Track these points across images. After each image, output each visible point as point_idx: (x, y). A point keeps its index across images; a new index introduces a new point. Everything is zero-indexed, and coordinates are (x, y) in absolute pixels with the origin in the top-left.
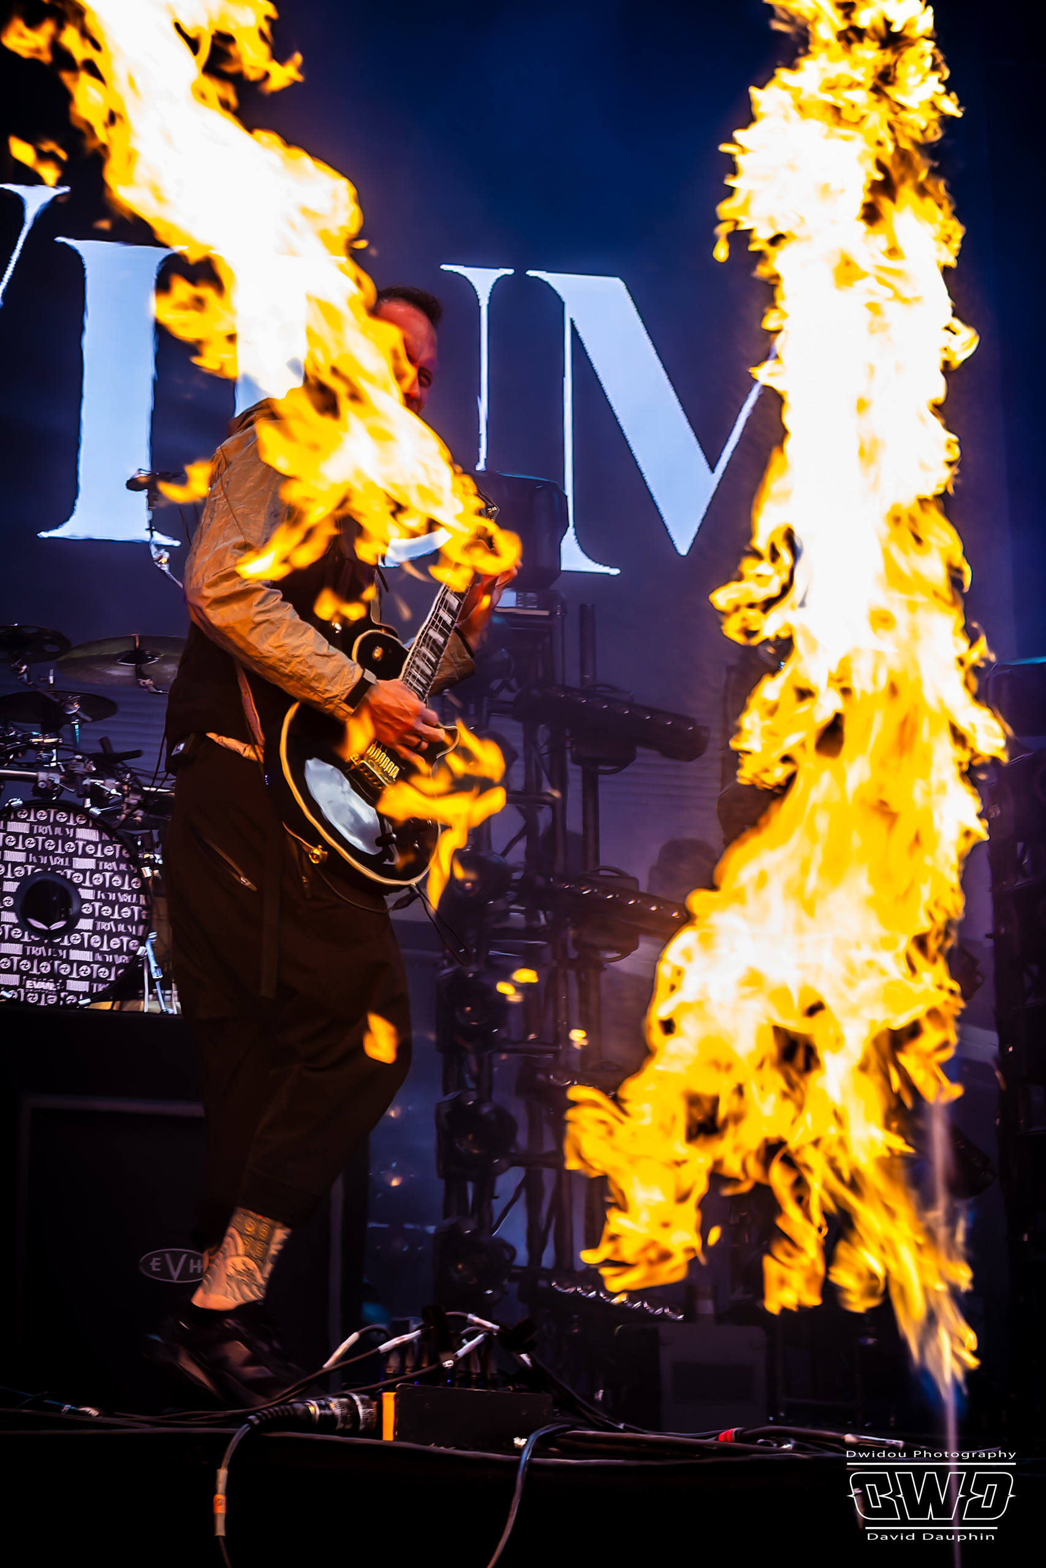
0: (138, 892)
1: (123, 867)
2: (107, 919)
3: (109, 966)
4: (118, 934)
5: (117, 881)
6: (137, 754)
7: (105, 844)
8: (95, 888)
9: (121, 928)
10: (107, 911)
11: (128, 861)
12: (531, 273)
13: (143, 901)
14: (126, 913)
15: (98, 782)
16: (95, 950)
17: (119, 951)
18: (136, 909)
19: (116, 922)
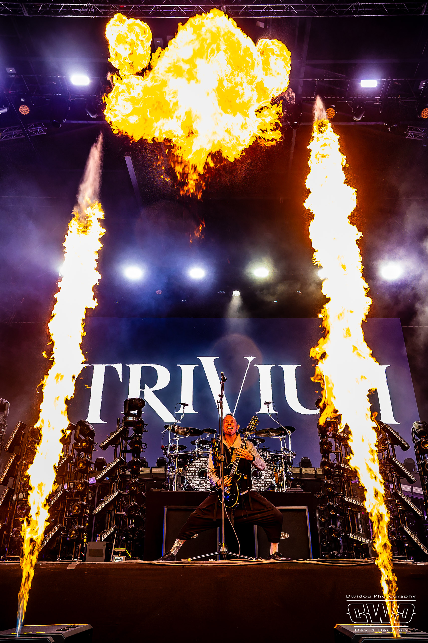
1: (268, 467)
3: (267, 484)
4: (268, 478)
6: (269, 448)
9: (269, 477)
10: (266, 475)
11: (269, 466)
13: (272, 473)
14: (269, 475)
15: (263, 453)
16: (265, 481)
17: (269, 481)
18: (271, 474)
19: (268, 476)
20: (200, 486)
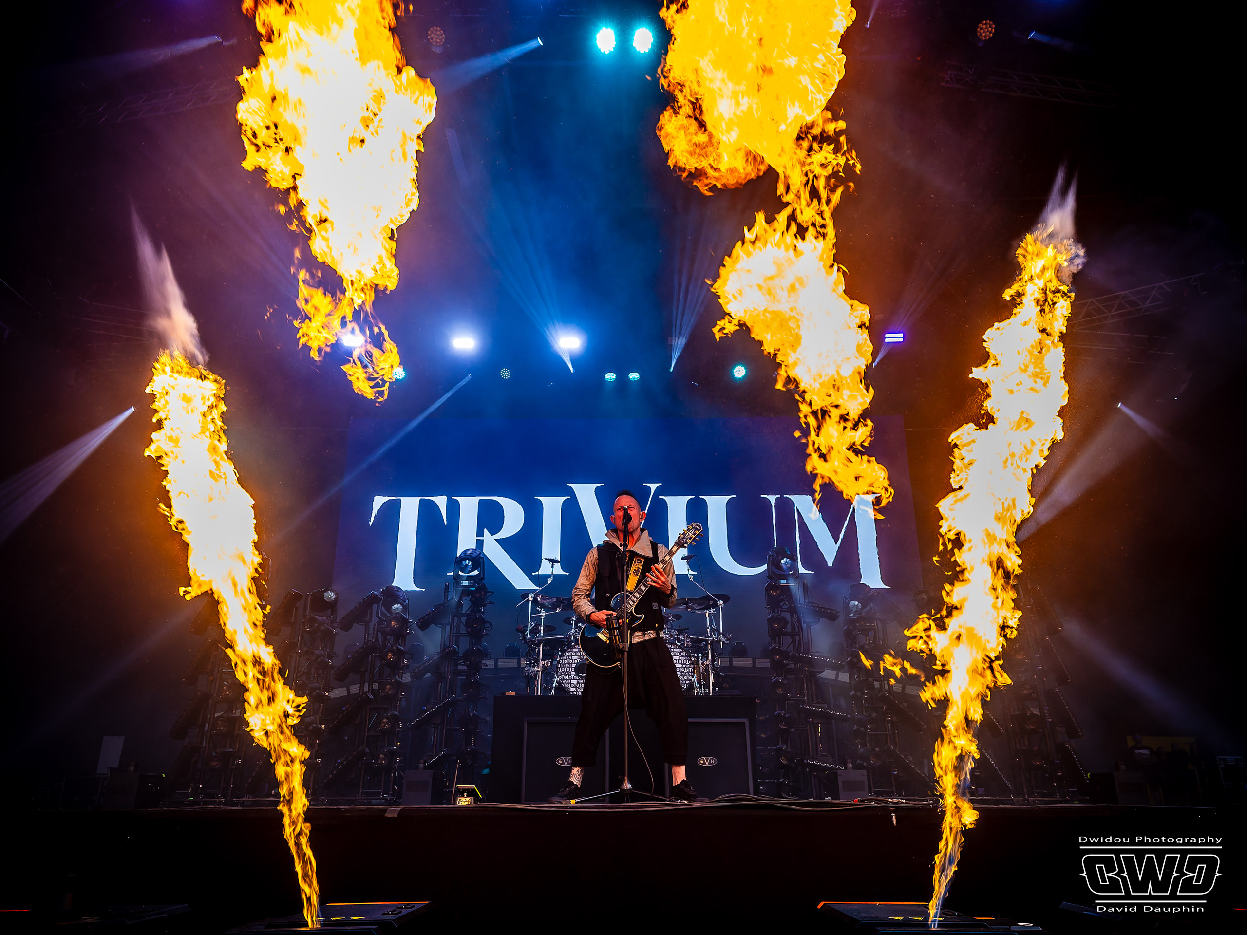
0: (691, 664)
2: (683, 672)
4: (686, 675)
5: (685, 662)
7: (681, 652)
8: (680, 664)
12: (785, 496)
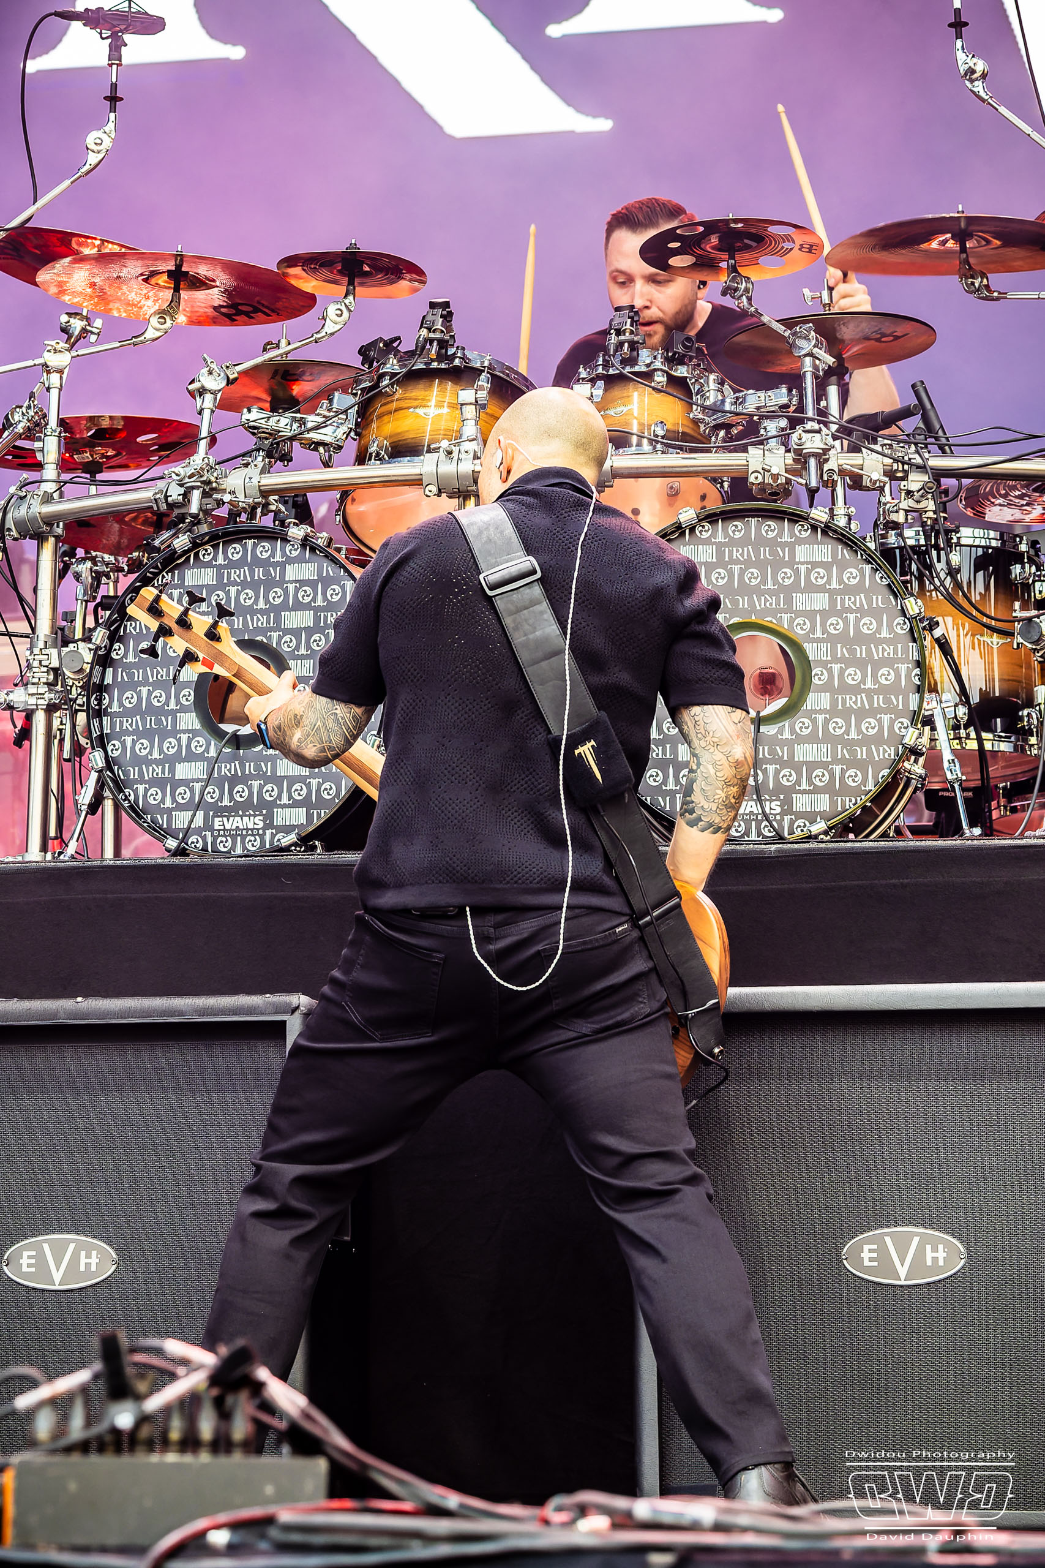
1: (878, 601)
3: (864, 766)
4: (873, 712)
7: (844, 566)
8: (831, 639)
9: (879, 701)
10: (853, 675)
14: (886, 676)
16: (837, 742)
17: (878, 740)
19: (870, 693)
20: (221, 811)
